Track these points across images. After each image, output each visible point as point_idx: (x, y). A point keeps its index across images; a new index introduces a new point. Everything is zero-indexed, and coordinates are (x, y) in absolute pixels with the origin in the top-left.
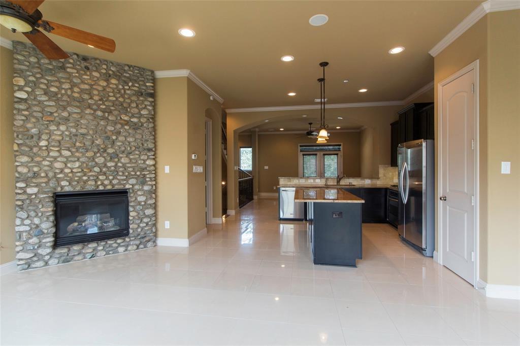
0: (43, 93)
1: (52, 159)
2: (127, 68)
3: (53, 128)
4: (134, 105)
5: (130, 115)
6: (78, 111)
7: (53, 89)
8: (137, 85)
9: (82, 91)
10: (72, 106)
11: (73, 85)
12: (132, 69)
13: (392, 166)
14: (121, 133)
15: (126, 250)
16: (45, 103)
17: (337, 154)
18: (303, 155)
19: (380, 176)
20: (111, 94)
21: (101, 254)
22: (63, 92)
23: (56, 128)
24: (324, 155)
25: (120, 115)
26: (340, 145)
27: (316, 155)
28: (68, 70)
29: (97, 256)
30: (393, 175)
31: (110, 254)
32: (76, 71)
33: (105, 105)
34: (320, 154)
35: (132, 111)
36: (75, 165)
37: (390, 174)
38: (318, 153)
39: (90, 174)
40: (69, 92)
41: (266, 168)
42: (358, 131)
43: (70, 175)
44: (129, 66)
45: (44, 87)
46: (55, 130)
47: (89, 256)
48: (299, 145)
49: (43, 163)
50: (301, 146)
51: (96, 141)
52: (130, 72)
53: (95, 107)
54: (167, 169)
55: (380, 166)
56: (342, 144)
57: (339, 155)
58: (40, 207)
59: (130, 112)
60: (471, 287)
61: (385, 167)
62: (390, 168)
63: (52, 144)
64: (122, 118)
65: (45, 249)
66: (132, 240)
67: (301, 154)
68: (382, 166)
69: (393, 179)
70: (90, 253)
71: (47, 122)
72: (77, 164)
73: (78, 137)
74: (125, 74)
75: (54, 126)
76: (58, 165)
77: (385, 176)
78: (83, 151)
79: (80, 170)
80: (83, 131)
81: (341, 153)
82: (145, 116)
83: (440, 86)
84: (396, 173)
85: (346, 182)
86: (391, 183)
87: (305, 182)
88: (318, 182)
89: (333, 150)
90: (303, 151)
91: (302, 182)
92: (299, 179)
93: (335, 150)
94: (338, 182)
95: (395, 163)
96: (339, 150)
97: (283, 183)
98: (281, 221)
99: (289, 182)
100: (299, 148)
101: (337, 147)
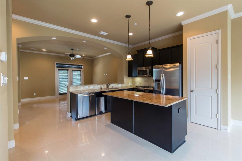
13: (128, 77)
17: (80, 71)
18: (59, 70)
19: (124, 82)
24: (73, 70)
26: (82, 65)
27: (68, 70)
30: (129, 81)
34: (70, 70)
37: (128, 81)
38: (69, 69)
41: (26, 78)
42: (91, 58)
48: (56, 63)
50: (57, 64)
55: (124, 77)
57: (81, 71)
61: (126, 77)
62: (128, 78)
67: (57, 69)
69: (128, 83)
77: (126, 82)
81: (82, 70)
83: (188, 39)
84: (130, 80)
85: (111, 86)
86: (128, 86)
87: (88, 88)
88: (96, 88)
89: (78, 68)
90: (58, 67)
91: (86, 88)
92: (84, 86)
93: (79, 68)
94: (107, 87)
95: (130, 75)
96: (81, 68)
97: (72, 90)
98: (78, 121)
99: (77, 89)
100: (56, 65)
101: (80, 66)
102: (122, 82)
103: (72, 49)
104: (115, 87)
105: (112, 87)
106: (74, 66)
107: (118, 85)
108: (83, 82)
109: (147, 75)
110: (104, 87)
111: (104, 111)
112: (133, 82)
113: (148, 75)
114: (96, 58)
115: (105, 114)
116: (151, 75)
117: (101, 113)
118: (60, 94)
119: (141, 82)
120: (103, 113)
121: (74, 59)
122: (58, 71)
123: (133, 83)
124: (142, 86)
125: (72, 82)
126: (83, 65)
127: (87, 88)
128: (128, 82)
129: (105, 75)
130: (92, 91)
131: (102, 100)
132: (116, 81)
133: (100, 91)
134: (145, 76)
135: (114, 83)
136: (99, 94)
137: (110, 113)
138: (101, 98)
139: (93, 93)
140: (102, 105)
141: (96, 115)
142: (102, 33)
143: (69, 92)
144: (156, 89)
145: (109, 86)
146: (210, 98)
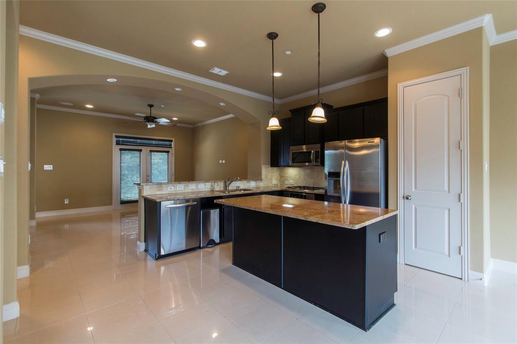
13: (271, 167)
17: (168, 152)
18: (121, 150)
19: (263, 177)
24: (151, 151)
26: (171, 141)
27: (140, 151)
30: (272, 175)
34: (145, 150)
37: (270, 175)
38: (143, 148)
41: (48, 167)
42: (191, 126)
48: (114, 134)
50: (117, 137)
55: (263, 166)
56: (173, 139)
57: (170, 154)
61: (267, 167)
62: (270, 169)
67: (116, 149)
68: (265, 166)
69: (271, 180)
77: (266, 177)
81: (172, 151)
83: (400, 86)
84: (275, 174)
85: (234, 185)
86: (270, 185)
87: (185, 189)
88: (201, 188)
89: (163, 146)
90: (120, 144)
91: (180, 189)
92: (175, 185)
93: (166, 146)
94: (226, 186)
95: (275, 162)
96: (170, 146)
97: (149, 193)
98: (161, 262)
99: (159, 190)
100: (115, 140)
101: (168, 143)
102: (258, 177)
103: (151, 106)
104: (242, 187)
105: (235, 188)
106: (154, 142)
107: (249, 184)
108: (173, 177)
109: (311, 162)
110: (219, 187)
111: (217, 241)
112: (282, 178)
113: (314, 163)
115: (221, 246)
116: (319, 164)
117: (212, 243)
118: (123, 202)
119: (297, 177)
120: (217, 244)
121: (153, 126)
122: (119, 152)
123: (280, 179)
124: (301, 185)
125: (148, 176)
126: (173, 141)
127: (183, 188)
128: (270, 178)
129: (221, 162)
130: (193, 196)
131: (215, 214)
132: (244, 177)
133: (209, 195)
134: (307, 164)
135: (241, 180)
136: (207, 203)
137: (230, 244)
138: (212, 211)
139: (194, 200)
140: (215, 225)
141: (200, 248)
142: (216, 71)
143: (143, 197)
144: (331, 192)
145: (229, 184)
146: (446, 212)
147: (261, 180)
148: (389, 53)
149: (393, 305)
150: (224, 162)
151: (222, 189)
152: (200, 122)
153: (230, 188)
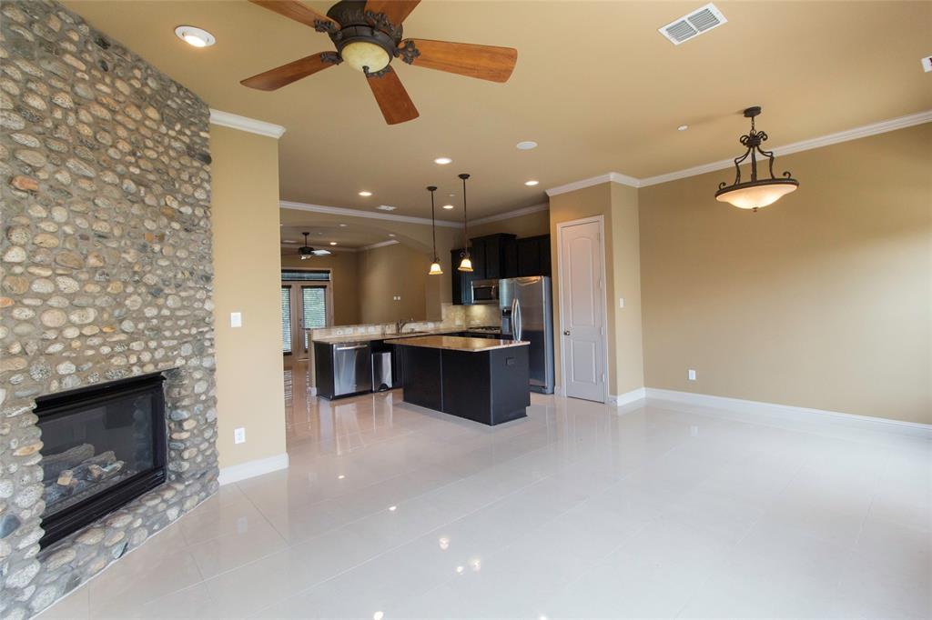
0: (11, 106)
1: (38, 302)
2: (173, 90)
3: (38, 211)
4: (185, 176)
5: (180, 197)
6: (90, 172)
7: (36, 103)
8: (188, 132)
9: (98, 124)
10: (76, 156)
11: (79, 103)
12: (181, 93)
13: (453, 304)
14: (166, 238)
15: (181, 511)
16: (17, 137)
17: (324, 287)
19: (443, 318)
20: (149, 143)
21: (141, 537)
22: (58, 114)
23: (44, 214)
24: (303, 287)
25: (164, 195)
26: (328, 272)
27: (289, 287)
28: (69, 59)
29: (134, 546)
30: (455, 315)
31: (156, 531)
32: (84, 68)
33: (139, 167)
34: (296, 286)
35: (183, 190)
36: (87, 318)
37: (453, 314)
38: (293, 284)
39: (116, 338)
40: (71, 120)
43: (76, 344)
44: (180, 88)
45: (15, 90)
46: (41, 220)
47: (117, 551)
49: (16, 313)
51: (124, 255)
52: (178, 100)
53: (120, 168)
54: (236, 319)
55: (442, 304)
56: (331, 269)
57: (327, 289)
58: (14, 447)
59: (178, 191)
60: (601, 405)
61: (448, 306)
62: (452, 307)
63: (38, 258)
64: (168, 203)
65: (24, 568)
66: (189, 485)
68: (445, 304)
69: (454, 320)
70: (120, 542)
71: (24, 195)
72: (91, 314)
73: (91, 241)
74: (169, 102)
75: (39, 208)
76: (50, 319)
77: (447, 317)
78: (102, 278)
79: (96, 330)
80: (102, 227)
81: (330, 285)
82: (202, 203)
83: (559, 226)
84: (458, 313)
85: (408, 328)
88: (372, 332)
89: (318, 280)
91: (349, 333)
92: (344, 328)
93: (323, 279)
94: (398, 329)
95: (457, 300)
96: (327, 279)
97: (318, 337)
98: (335, 402)
99: (327, 335)
101: (324, 275)
102: (437, 318)
103: (306, 234)
104: (417, 330)
105: (409, 331)
106: (306, 275)
107: (426, 326)
108: (333, 321)
109: (492, 299)
110: (390, 330)
111: (390, 385)
112: (468, 317)
114: (371, 251)
115: (394, 390)
116: (495, 301)
117: (384, 387)
119: (484, 316)
120: (389, 389)
121: (309, 257)
123: (465, 319)
124: (486, 325)
126: (331, 271)
128: (453, 318)
129: (395, 298)
130: (364, 339)
131: (387, 358)
132: (421, 317)
133: (381, 338)
135: (415, 321)
136: (378, 346)
137: (401, 390)
138: (384, 355)
139: (362, 343)
140: (387, 372)
141: (371, 391)
142: (383, 207)
143: (313, 341)
144: (506, 331)
145: (402, 327)
146: (593, 345)
147: (441, 321)
148: (550, 193)
149: (524, 415)
150: (399, 298)
151: (394, 332)
152: (366, 245)
153: (404, 330)
